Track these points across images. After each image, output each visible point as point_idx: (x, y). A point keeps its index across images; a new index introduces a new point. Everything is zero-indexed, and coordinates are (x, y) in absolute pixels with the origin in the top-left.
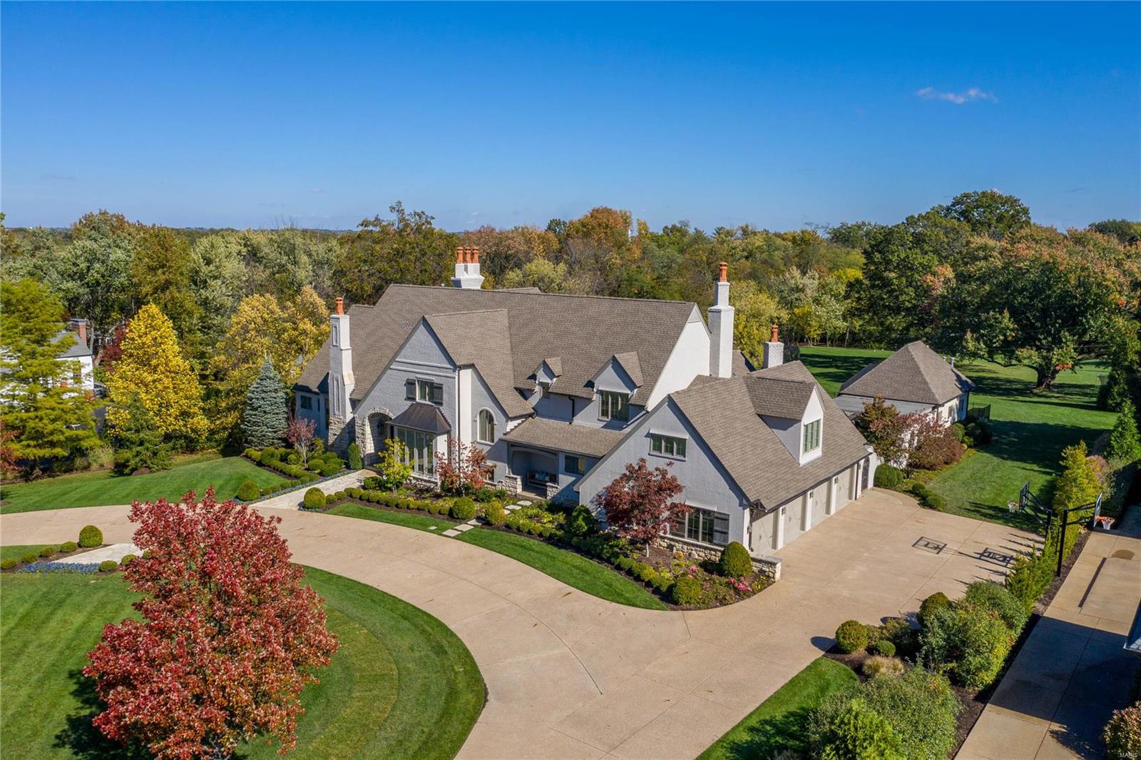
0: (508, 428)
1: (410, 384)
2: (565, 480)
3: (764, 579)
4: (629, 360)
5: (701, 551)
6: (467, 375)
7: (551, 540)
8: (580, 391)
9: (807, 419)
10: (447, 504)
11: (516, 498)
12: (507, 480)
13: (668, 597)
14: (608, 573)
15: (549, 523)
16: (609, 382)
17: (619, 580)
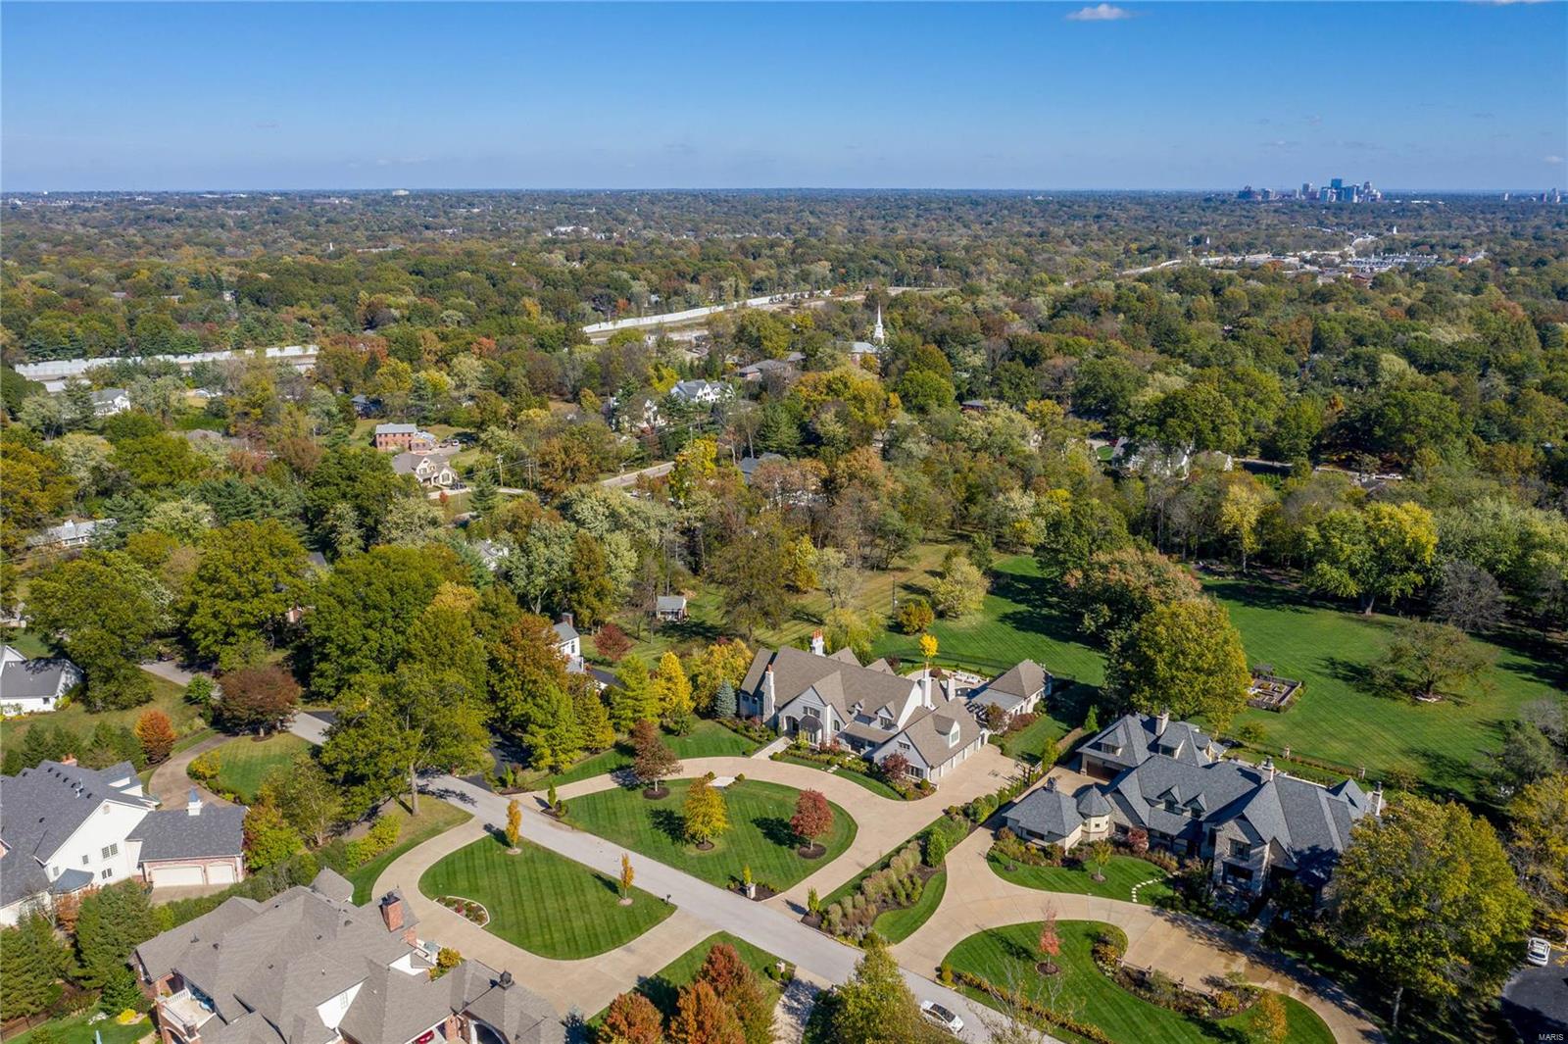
0: (844, 728)
1: (805, 708)
2: (868, 749)
3: (933, 790)
4: (890, 705)
5: (914, 779)
6: (829, 707)
7: (865, 774)
8: (872, 715)
9: (952, 732)
10: (827, 757)
11: (849, 754)
12: (846, 747)
13: (904, 797)
14: (885, 788)
15: (864, 766)
16: (883, 713)
17: (889, 790)
